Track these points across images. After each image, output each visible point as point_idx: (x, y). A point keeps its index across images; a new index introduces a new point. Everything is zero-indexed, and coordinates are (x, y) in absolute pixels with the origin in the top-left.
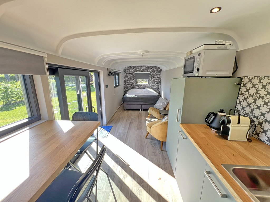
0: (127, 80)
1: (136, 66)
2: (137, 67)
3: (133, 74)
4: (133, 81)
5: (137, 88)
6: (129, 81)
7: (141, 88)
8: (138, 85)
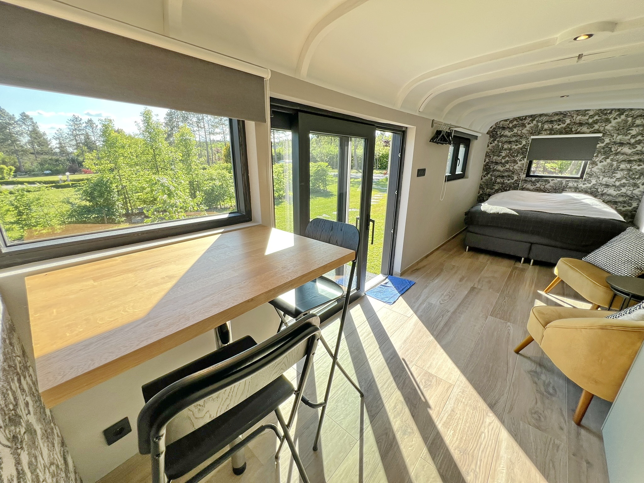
0: (497, 163)
1: (541, 115)
2: (545, 119)
3: (524, 143)
6: (503, 165)
7: (544, 192)
8: (534, 179)
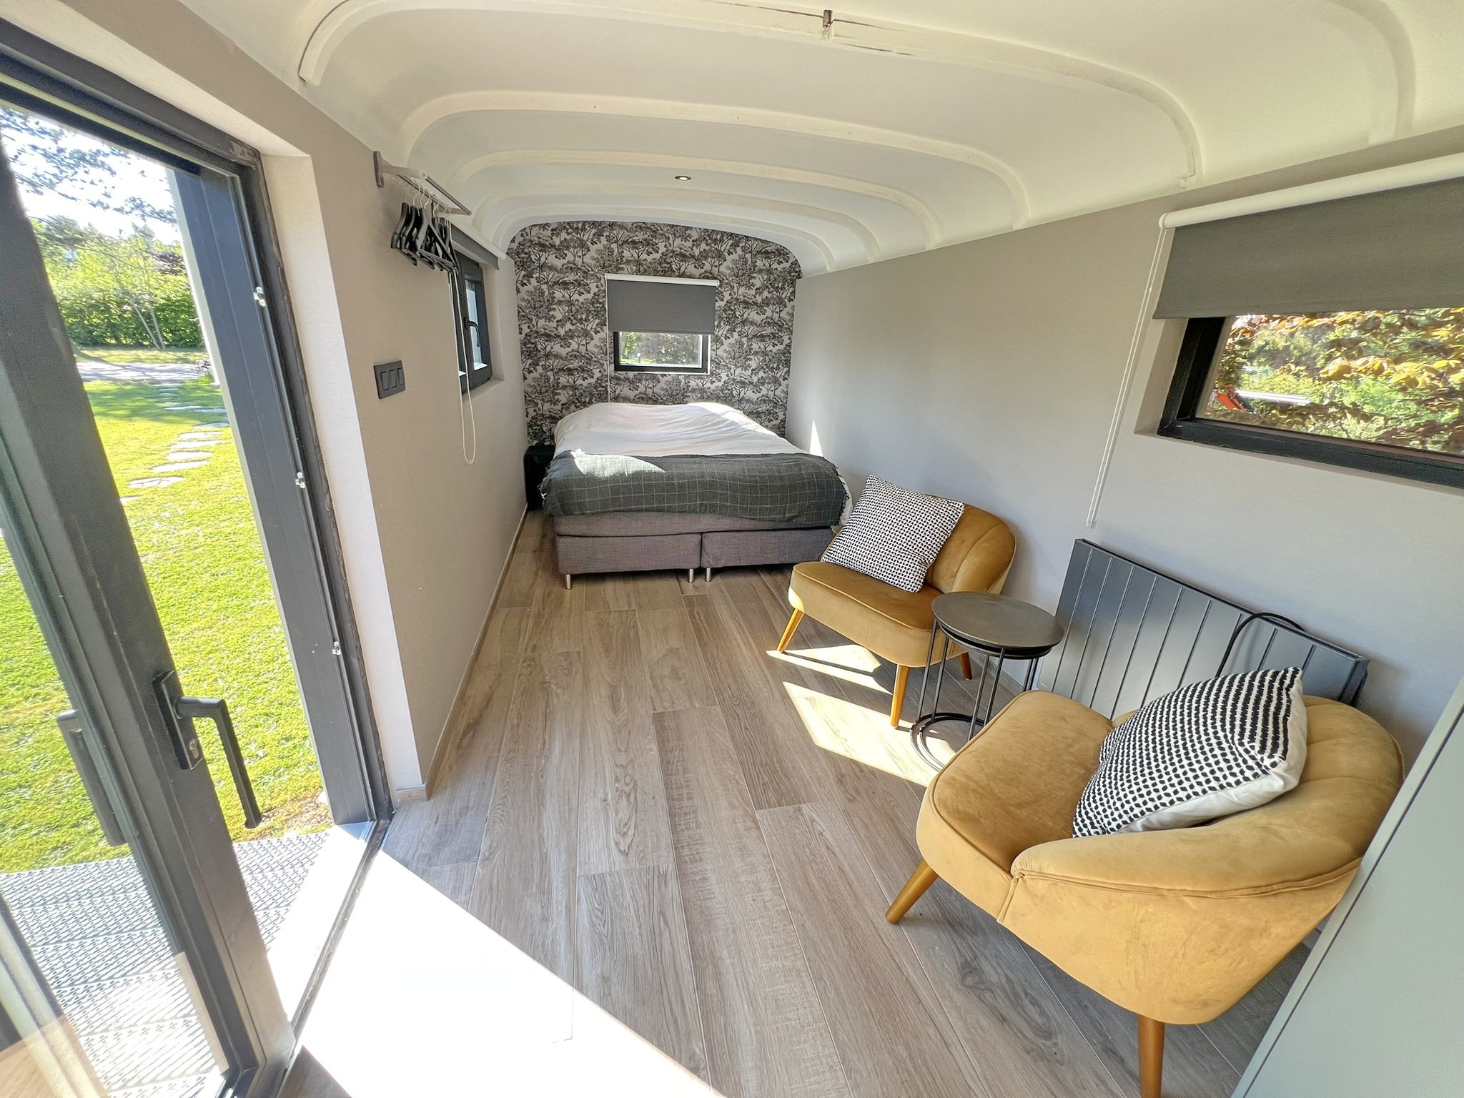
0: (548, 337)
1: (612, 225)
2: (621, 235)
3: (594, 290)
4: (590, 347)
5: (626, 400)
6: (564, 340)
7: (655, 402)
8: (631, 374)
